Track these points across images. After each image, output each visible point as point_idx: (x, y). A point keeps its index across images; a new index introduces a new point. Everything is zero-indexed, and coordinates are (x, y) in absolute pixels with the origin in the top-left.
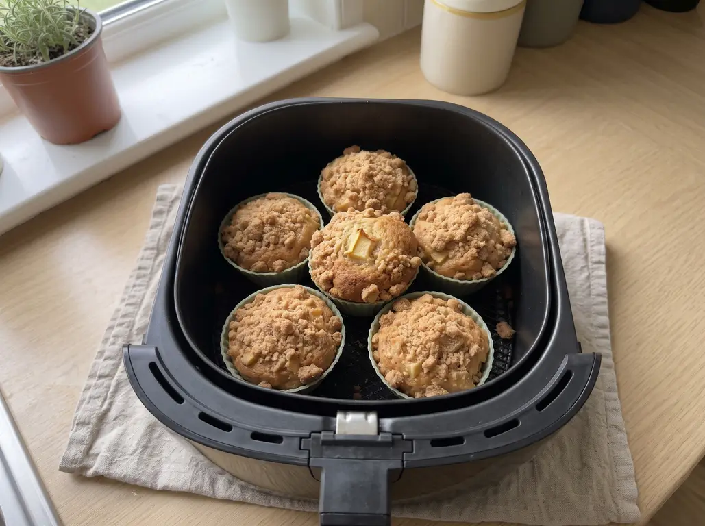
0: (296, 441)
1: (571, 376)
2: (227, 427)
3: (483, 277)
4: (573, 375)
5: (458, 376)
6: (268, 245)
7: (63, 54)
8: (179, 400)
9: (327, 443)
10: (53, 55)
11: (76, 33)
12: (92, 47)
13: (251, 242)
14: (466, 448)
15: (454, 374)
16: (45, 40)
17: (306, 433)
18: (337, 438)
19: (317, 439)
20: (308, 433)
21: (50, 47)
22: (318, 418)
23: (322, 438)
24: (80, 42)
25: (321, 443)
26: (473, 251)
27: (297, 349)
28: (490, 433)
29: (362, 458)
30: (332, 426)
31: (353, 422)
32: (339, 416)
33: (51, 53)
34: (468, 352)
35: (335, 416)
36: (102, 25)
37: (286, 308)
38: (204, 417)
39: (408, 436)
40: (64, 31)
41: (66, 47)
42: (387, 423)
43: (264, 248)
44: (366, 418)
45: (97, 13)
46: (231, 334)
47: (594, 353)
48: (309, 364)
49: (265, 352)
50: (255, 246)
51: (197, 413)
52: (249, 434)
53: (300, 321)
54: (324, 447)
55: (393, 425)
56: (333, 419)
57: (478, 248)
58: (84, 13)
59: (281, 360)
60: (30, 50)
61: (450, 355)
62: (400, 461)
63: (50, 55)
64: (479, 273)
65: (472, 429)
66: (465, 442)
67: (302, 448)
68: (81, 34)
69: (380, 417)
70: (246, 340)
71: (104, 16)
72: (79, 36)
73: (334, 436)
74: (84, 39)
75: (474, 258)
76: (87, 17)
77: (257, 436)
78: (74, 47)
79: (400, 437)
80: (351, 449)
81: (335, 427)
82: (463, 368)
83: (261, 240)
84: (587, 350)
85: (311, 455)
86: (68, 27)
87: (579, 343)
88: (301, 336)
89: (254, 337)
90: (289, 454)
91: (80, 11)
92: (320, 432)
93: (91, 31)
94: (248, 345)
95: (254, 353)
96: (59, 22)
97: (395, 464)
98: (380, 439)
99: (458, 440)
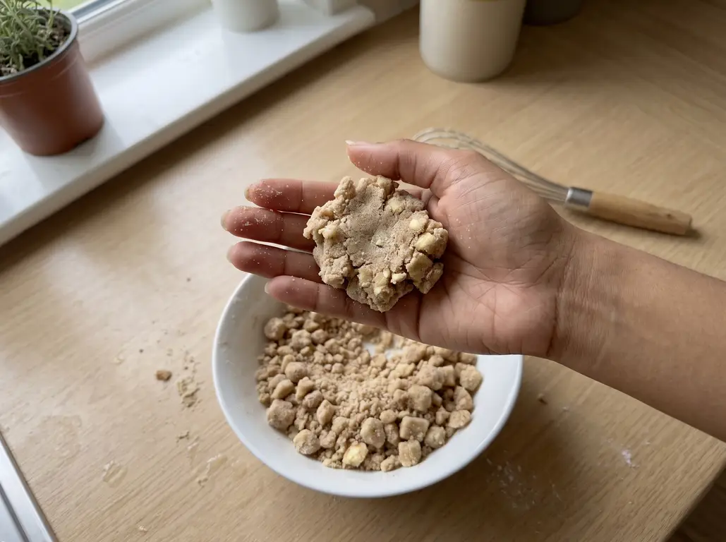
7: (38, 61)
10: (28, 63)
16: (19, 47)
21: (23, 54)
33: (24, 59)
36: (78, 24)
40: (37, 37)
41: (40, 52)
45: (68, 12)
58: (59, 14)
63: (24, 63)
71: (77, 14)
72: (55, 39)
74: (59, 42)
76: (62, 18)
86: (41, 32)
91: (54, 12)
96: (32, 28)
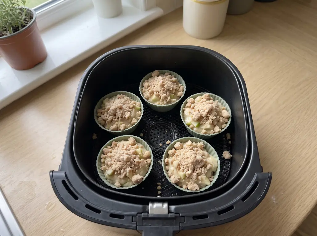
0: (131, 218)
1: (258, 184)
2: (98, 211)
3: (215, 133)
4: (259, 184)
5: (202, 178)
6: (118, 118)
7: (19, 30)
8: (76, 198)
9: (144, 219)
10: (15, 31)
11: (25, 20)
12: (32, 26)
13: (111, 117)
14: (209, 220)
15: (200, 177)
16: (11, 24)
17: (135, 213)
18: (150, 216)
19: (140, 216)
20: (136, 214)
21: (13, 27)
22: (141, 206)
23: (142, 216)
24: (27, 23)
25: (142, 218)
26: (210, 120)
27: (131, 168)
28: (220, 212)
29: (161, 225)
30: (147, 210)
31: (157, 208)
32: (150, 205)
33: (13, 29)
34: (206, 167)
35: (148, 205)
36: (36, 14)
37: (126, 149)
38: (88, 206)
39: (182, 214)
40: (19, 19)
41: (20, 26)
42: (173, 207)
43: (116, 119)
44: (163, 206)
45: (32, 9)
46: (102, 160)
47: (268, 172)
48: (137, 174)
49: (117, 169)
50: (113, 119)
51: (84, 205)
52: (109, 214)
53: (132, 155)
54: (144, 221)
55: (175, 209)
56: (147, 206)
57: (212, 119)
58: (28, 10)
59: (125, 173)
60: (4, 29)
61: (198, 169)
62: (179, 226)
63: (13, 31)
64: (213, 131)
65: (212, 210)
66: (209, 217)
67: (133, 221)
68: (27, 20)
69: (169, 205)
70: (109, 163)
71: (36, 10)
72: (26, 21)
73: (148, 215)
74: (28, 22)
75: (211, 124)
76: (29, 12)
77: (112, 215)
78: (24, 26)
79: (178, 215)
80: (156, 221)
81: (148, 210)
82: (204, 175)
83: (115, 115)
84: (265, 171)
85: (137, 225)
86: (20, 17)
87: (262, 167)
88: (133, 162)
89: (112, 162)
90: (127, 224)
91: (26, 9)
92: (142, 213)
93: (31, 18)
94: (110, 166)
95: (113, 170)
96: (16, 16)
97: (176, 228)
98: (169, 216)
99: (205, 216)
